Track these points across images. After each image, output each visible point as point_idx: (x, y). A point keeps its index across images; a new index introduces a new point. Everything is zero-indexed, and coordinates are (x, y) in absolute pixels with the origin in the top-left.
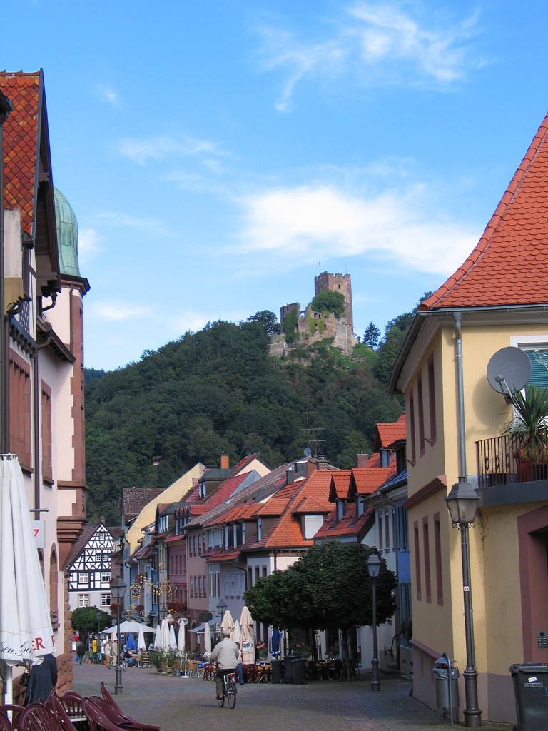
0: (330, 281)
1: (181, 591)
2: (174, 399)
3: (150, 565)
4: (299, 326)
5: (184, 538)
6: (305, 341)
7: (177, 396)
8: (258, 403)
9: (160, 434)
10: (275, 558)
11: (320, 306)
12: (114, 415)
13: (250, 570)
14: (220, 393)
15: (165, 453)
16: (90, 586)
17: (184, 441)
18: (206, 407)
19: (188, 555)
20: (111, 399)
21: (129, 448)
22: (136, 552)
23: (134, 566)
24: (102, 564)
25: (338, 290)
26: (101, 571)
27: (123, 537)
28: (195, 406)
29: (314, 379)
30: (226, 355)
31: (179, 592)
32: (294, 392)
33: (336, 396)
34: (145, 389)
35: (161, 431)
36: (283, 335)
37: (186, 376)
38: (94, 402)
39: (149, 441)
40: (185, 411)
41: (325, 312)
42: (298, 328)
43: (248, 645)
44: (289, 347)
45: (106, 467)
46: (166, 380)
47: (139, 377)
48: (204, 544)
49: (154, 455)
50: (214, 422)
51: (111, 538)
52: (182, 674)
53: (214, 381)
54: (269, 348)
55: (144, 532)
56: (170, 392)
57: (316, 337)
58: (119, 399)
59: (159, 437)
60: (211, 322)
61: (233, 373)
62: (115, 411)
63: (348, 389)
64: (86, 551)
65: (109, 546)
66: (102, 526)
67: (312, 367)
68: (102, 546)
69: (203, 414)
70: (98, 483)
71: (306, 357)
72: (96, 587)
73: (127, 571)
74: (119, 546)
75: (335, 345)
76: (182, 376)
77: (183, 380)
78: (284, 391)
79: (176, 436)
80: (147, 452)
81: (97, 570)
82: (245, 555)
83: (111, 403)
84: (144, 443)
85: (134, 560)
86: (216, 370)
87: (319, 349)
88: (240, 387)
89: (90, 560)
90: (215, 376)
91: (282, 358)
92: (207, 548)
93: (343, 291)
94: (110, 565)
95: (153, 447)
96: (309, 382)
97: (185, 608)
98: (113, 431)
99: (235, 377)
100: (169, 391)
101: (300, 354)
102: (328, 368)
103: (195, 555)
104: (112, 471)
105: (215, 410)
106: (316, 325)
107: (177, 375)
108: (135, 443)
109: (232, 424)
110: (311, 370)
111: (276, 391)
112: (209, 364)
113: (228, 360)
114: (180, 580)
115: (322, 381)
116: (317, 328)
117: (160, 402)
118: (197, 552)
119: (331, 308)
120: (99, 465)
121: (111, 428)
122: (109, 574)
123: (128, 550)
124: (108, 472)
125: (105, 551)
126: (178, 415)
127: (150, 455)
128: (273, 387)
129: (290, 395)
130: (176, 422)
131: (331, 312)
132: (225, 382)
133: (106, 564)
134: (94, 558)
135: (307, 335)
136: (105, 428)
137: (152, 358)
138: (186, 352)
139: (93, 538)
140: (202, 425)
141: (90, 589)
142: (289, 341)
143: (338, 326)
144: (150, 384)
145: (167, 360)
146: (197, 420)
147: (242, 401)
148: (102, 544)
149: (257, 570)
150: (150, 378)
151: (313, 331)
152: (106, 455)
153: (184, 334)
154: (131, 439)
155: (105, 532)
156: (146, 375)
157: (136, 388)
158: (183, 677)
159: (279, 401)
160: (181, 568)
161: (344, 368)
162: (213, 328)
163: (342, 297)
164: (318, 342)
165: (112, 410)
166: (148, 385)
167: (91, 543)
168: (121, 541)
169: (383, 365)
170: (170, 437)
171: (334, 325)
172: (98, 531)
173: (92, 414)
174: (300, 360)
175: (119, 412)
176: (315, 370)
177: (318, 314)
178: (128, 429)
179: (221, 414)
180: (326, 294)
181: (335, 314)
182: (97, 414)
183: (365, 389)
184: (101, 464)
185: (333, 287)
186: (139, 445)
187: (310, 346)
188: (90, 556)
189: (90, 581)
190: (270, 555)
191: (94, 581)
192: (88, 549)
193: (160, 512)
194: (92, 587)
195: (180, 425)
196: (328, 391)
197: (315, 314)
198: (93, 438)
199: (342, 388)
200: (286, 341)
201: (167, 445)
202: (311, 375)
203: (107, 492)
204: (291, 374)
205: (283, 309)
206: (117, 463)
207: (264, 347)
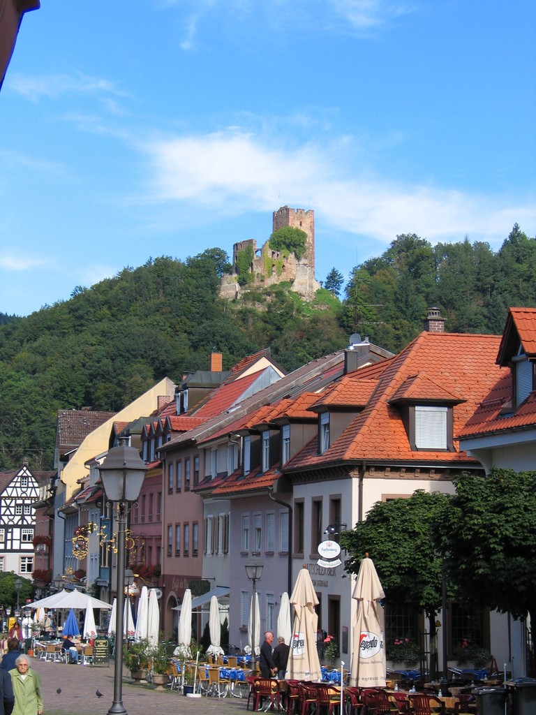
0: (291, 217)
1: (150, 548)
2: (108, 341)
3: (98, 511)
4: (254, 266)
5: (160, 466)
6: (261, 283)
7: (112, 338)
8: (206, 350)
9: (91, 381)
10: (361, 481)
11: (279, 244)
12: (39, 358)
13: (300, 505)
14: (162, 338)
15: (97, 403)
16: (6, 546)
17: (119, 390)
18: (145, 352)
19: (165, 490)
20: (35, 340)
21: (55, 396)
22: (74, 496)
23: (71, 515)
24: (23, 518)
25: (299, 228)
26: (22, 527)
27: (56, 477)
28: (133, 350)
29: (269, 326)
30: (171, 295)
31: (147, 549)
32: (247, 340)
33: (294, 346)
34: (76, 330)
35: (92, 377)
36: (235, 275)
37: (123, 317)
38: (16, 342)
39: (79, 388)
40: (121, 355)
41: (285, 252)
42: (252, 269)
43: (373, 644)
44: (242, 289)
45: (27, 416)
46: (101, 320)
47: (69, 316)
48: (196, 473)
49: (84, 405)
50: (154, 370)
51: (36, 485)
52: (188, 690)
53: (155, 323)
54: (220, 289)
55: (88, 467)
56: (104, 334)
57: (273, 280)
58: (44, 340)
59: (90, 384)
60: (153, 259)
61: (178, 316)
62: (40, 354)
63: (309, 339)
64: (3, 501)
65: (33, 495)
66: (25, 468)
67: (269, 312)
68: (24, 495)
69: (142, 360)
70: (17, 434)
71: (261, 301)
72: (14, 548)
73: (59, 523)
74: (50, 490)
75: (295, 288)
76: (119, 317)
77: (120, 320)
78: (236, 338)
79: (110, 385)
80: (76, 402)
81: (16, 526)
82: (290, 479)
83: (35, 344)
84: (72, 391)
85: (73, 505)
86: (158, 311)
87: (276, 293)
88: (185, 332)
89: (8, 513)
90: (158, 318)
91: (234, 301)
92: (201, 479)
93: (305, 229)
94: (33, 520)
95: (83, 396)
96: (264, 330)
97: (158, 573)
98: (37, 375)
99: (179, 319)
100: (103, 332)
101: (255, 297)
102: (287, 315)
103: (179, 491)
104: (33, 422)
105: (156, 356)
106: (273, 265)
107: (113, 315)
108: (62, 390)
109: (175, 372)
110: (266, 315)
111: (227, 337)
112: (150, 304)
113: (172, 301)
114: (150, 530)
115: (279, 329)
116: (274, 269)
117: (92, 345)
118: (182, 486)
119: (291, 247)
120: (19, 414)
121: (34, 372)
122: (31, 532)
123: (64, 494)
124: (29, 422)
125: (27, 502)
126: (113, 360)
127: (79, 404)
128: (224, 333)
129: (243, 342)
130: (110, 368)
131: (291, 252)
132: (168, 324)
133: (28, 518)
134: (12, 510)
135: (263, 277)
136: (28, 372)
137: (84, 295)
138: (124, 290)
139: (12, 485)
140: (140, 372)
141: (5, 550)
142: (242, 283)
143: (298, 268)
144: (81, 325)
145: (101, 298)
146: (135, 367)
147: (187, 348)
148: (24, 492)
149: (317, 504)
150: (81, 317)
151: (270, 273)
152: (27, 403)
153: (121, 270)
154: (57, 385)
155: (28, 477)
156: (77, 314)
157: (65, 329)
158: (190, 695)
159: (229, 349)
160: (151, 512)
161: (304, 316)
162: (155, 265)
163: (304, 235)
164: (275, 285)
165: (36, 351)
166: (78, 326)
167: (9, 490)
168: (53, 483)
169: (349, 314)
170: (103, 384)
171: (293, 267)
172: (20, 474)
173: (13, 355)
174: (254, 305)
175: (44, 355)
176: (272, 315)
177: (276, 253)
178: (54, 373)
179: (163, 361)
180: (286, 231)
181: (296, 255)
182: (18, 356)
183: (329, 340)
184: (21, 413)
185: (294, 224)
186: (67, 393)
187: (266, 289)
188: (8, 507)
189: (6, 540)
190: (351, 474)
191: (12, 540)
192: (5, 497)
193: (118, 432)
194: (9, 547)
195: (115, 371)
196: (286, 340)
197: (273, 253)
198: (13, 383)
199: (302, 337)
200: (239, 282)
201: (99, 393)
202: (266, 322)
203: (27, 446)
204: (243, 320)
205: (236, 246)
206: (40, 412)
207: (214, 287)
